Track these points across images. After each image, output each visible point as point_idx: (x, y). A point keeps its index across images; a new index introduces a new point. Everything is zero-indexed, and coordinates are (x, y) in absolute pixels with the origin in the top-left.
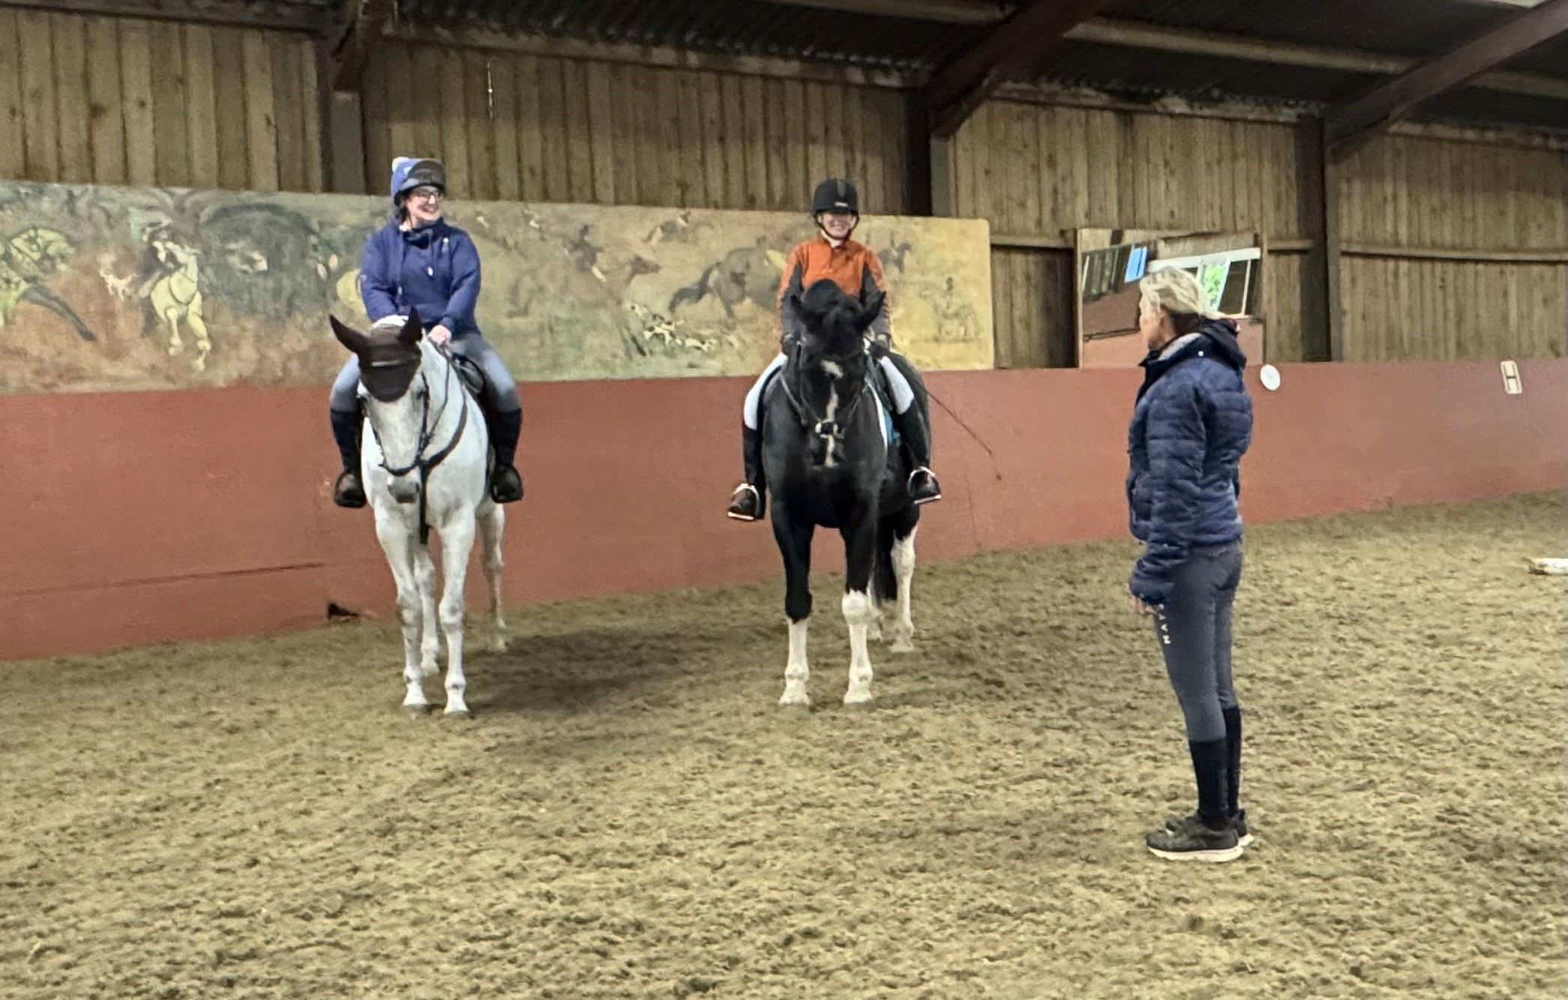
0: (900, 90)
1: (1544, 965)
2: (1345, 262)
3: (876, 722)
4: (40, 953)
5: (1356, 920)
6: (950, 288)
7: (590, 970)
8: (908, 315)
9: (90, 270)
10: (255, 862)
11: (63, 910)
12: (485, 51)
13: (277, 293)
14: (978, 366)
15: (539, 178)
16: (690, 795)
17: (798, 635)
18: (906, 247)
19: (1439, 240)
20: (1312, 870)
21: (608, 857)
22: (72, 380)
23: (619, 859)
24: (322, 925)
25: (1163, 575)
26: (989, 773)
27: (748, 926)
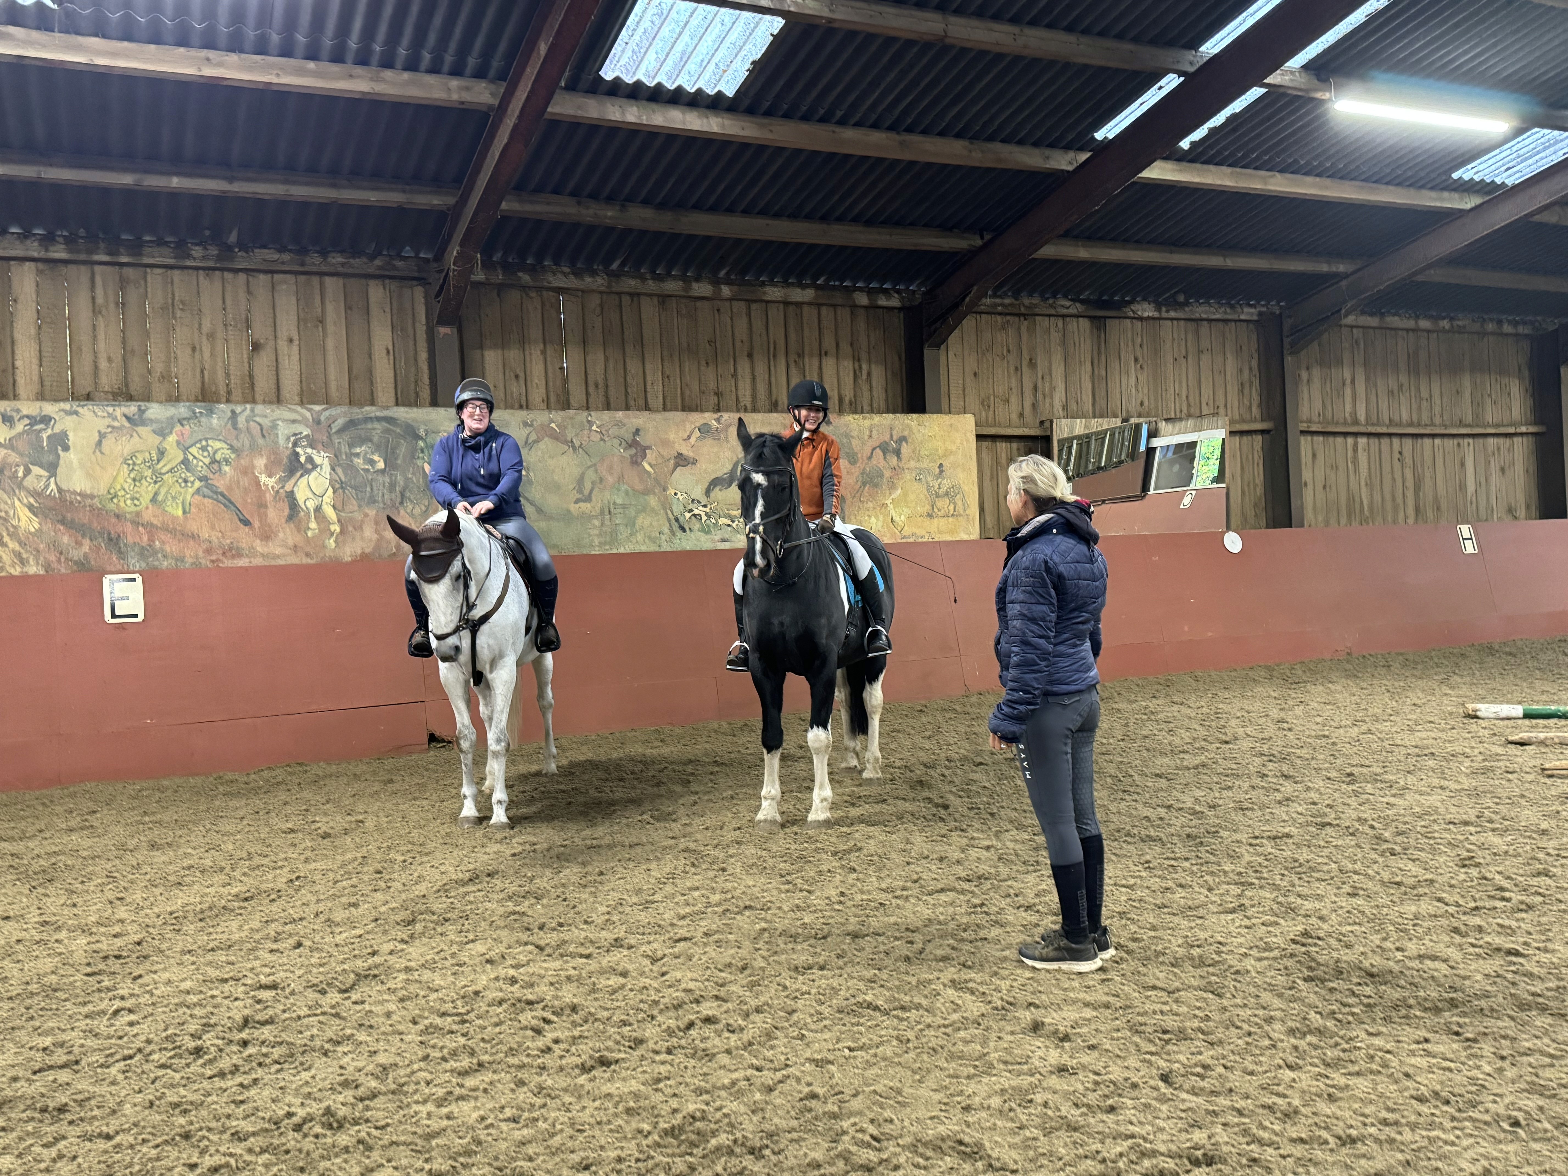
0: (900, 309)
1: (1343, 1081)
2: (1305, 442)
3: (831, 839)
4: (116, 1012)
5: (1182, 1031)
6: (941, 472)
7: (520, 1044)
8: (905, 495)
9: (247, 471)
10: (299, 945)
11: (146, 979)
12: (559, 290)
13: (392, 486)
14: (965, 537)
15: (601, 391)
16: (657, 897)
17: (772, 763)
18: (903, 439)
19: (1396, 418)
20: (1159, 984)
21: (572, 948)
22: (233, 557)
23: (582, 950)
24: (334, 997)
25: (1019, 719)
26: (909, 884)
27: (661, 1012)
